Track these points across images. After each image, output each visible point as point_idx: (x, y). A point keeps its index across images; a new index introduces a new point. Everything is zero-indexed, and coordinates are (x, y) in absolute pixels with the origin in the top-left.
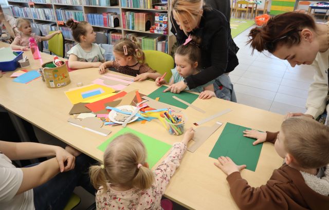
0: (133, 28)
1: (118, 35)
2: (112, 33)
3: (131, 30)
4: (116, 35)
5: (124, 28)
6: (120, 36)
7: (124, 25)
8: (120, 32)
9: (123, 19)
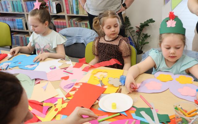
0: (77, 12)
1: (62, 21)
2: (55, 19)
3: (75, 14)
4: (59, 21)
5: (67, 13)
6: (64, 21)
7: (67, 10)
8: (63, 17)
9: (66, 4)
